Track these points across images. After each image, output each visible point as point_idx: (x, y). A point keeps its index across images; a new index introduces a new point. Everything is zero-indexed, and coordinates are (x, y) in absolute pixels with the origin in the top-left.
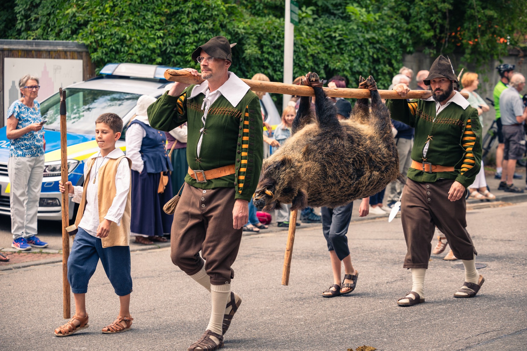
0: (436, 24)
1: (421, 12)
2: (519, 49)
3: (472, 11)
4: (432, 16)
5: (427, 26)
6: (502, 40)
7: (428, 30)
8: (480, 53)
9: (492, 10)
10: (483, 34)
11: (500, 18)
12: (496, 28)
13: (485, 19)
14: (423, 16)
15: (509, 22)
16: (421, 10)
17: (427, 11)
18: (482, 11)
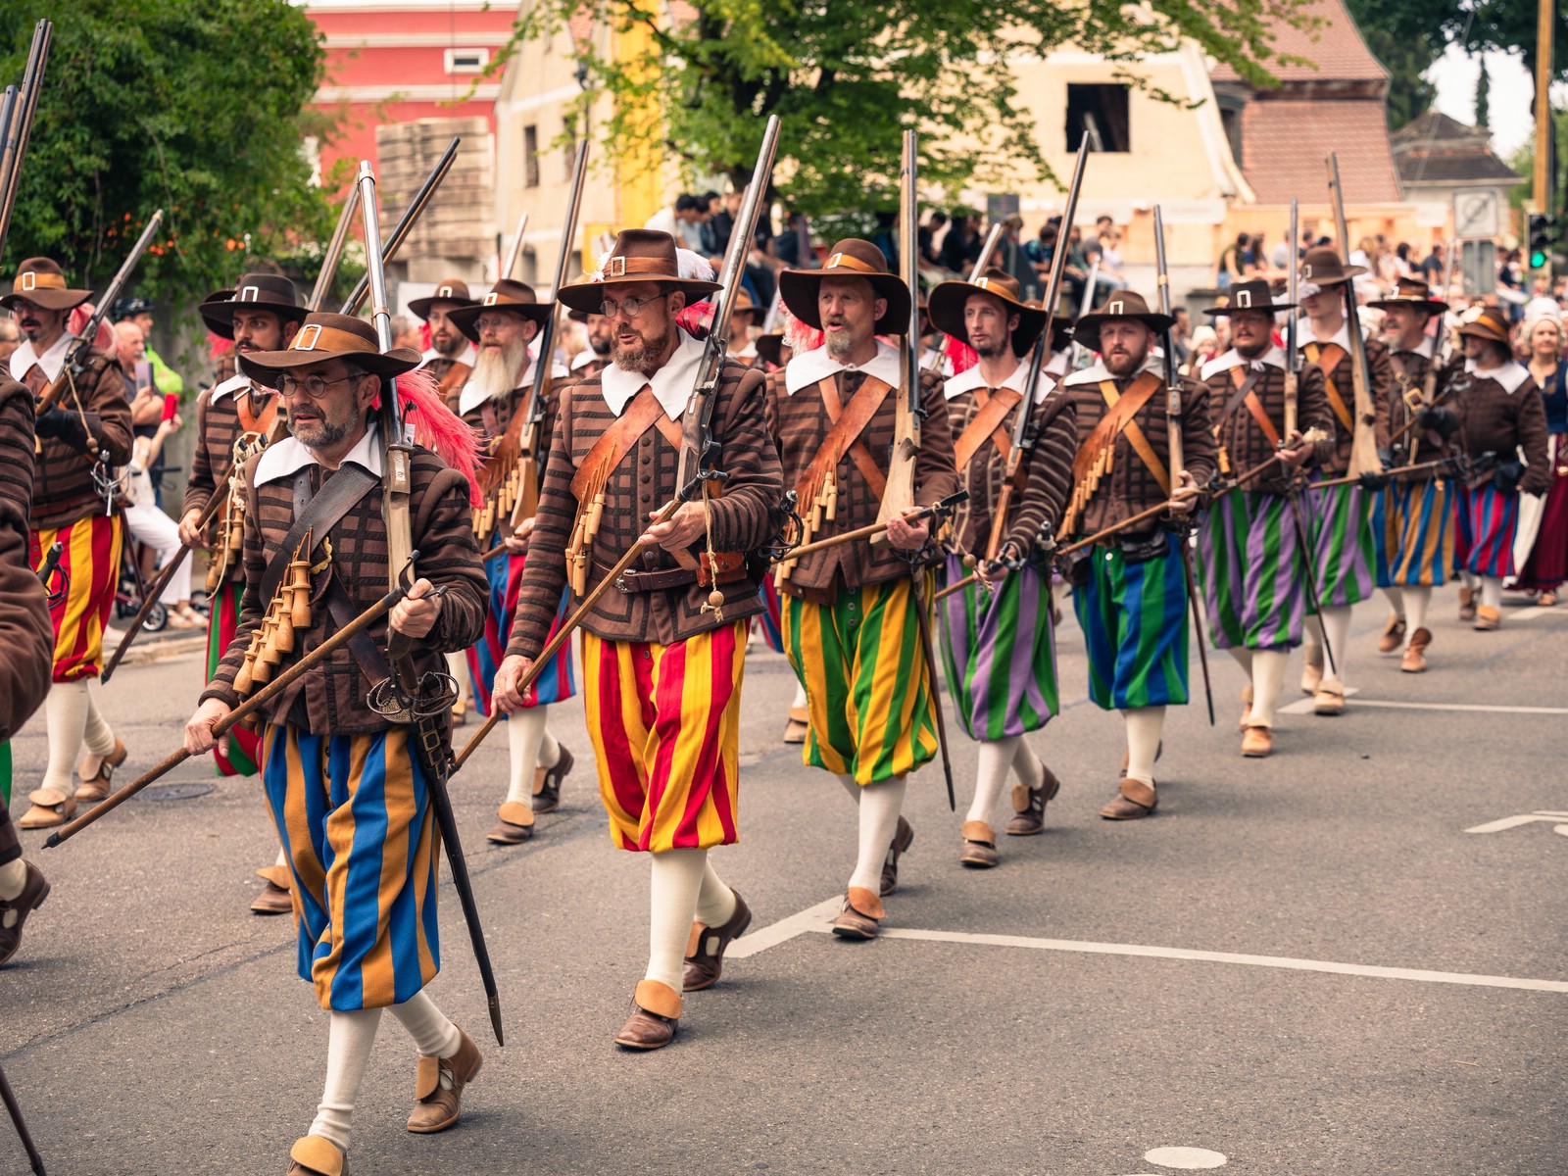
0: (73, 207)
1: (33, 177)
2: (272, 263)
3: (157, 175)
4: (60, 187)
5: (49, 212)
6: (231, 244)
7: (52, 222)
8: (181, 275)
9: (202, 170)
10: (187, 228)
11: (226, 189)
12: (216, 217)
13: (190, 193)
14: (38, 187)
15: (246, 200)
16: (33, 172)
17: (48, 176)
18: (182, 175)
